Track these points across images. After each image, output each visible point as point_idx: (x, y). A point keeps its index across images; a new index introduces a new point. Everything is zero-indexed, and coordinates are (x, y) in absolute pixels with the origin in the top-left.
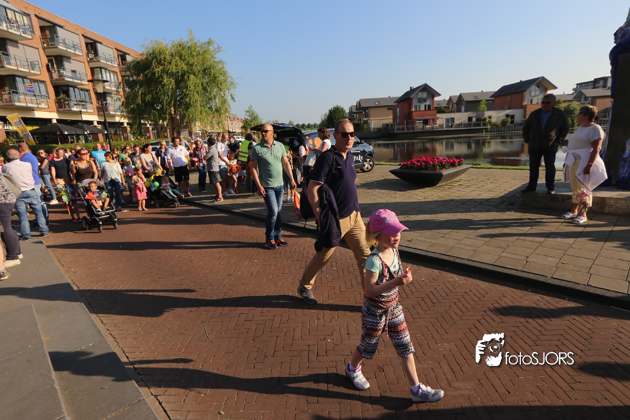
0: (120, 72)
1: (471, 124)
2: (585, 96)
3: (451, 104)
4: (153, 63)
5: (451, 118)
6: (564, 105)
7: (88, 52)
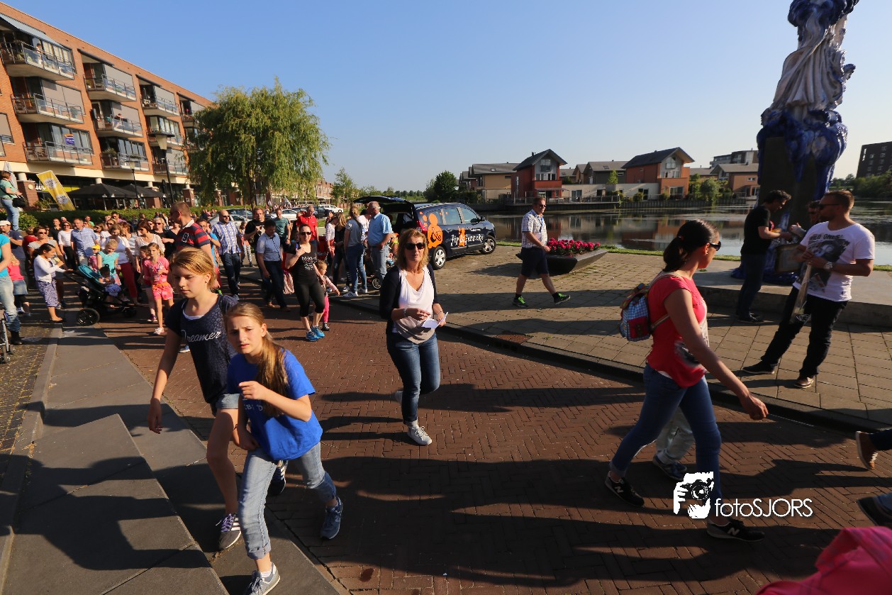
0: (183, 122)
1: (600, 198)
2: (723, 172)
3: (578, 174)
4: (227, 115)
5: (578, 191)
6: (700, 180)
7: (143, 97)
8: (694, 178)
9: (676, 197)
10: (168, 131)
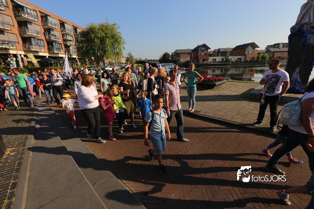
0: (74, 36)
1: (223, 62)
2: (270, 51)
3: (215, 52)
4: (91, 33)
5: (215, 59)
6: (261, 55)
7: (61, 27)
8: (259, 54)
9: (252, 61)
10: (69, 39)
